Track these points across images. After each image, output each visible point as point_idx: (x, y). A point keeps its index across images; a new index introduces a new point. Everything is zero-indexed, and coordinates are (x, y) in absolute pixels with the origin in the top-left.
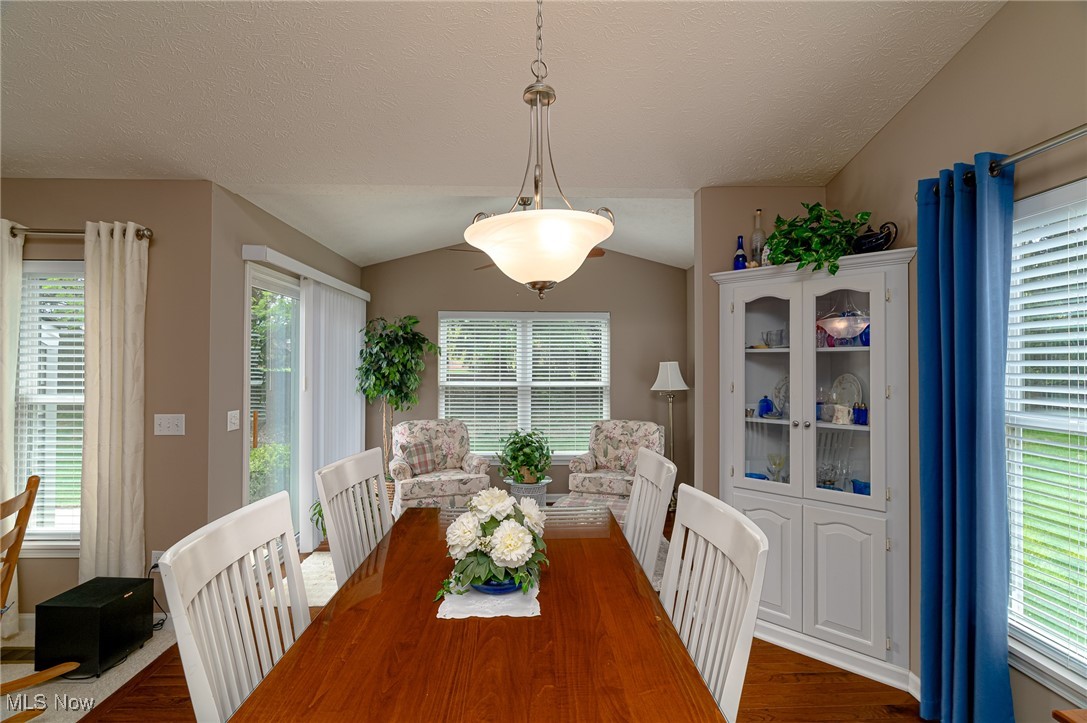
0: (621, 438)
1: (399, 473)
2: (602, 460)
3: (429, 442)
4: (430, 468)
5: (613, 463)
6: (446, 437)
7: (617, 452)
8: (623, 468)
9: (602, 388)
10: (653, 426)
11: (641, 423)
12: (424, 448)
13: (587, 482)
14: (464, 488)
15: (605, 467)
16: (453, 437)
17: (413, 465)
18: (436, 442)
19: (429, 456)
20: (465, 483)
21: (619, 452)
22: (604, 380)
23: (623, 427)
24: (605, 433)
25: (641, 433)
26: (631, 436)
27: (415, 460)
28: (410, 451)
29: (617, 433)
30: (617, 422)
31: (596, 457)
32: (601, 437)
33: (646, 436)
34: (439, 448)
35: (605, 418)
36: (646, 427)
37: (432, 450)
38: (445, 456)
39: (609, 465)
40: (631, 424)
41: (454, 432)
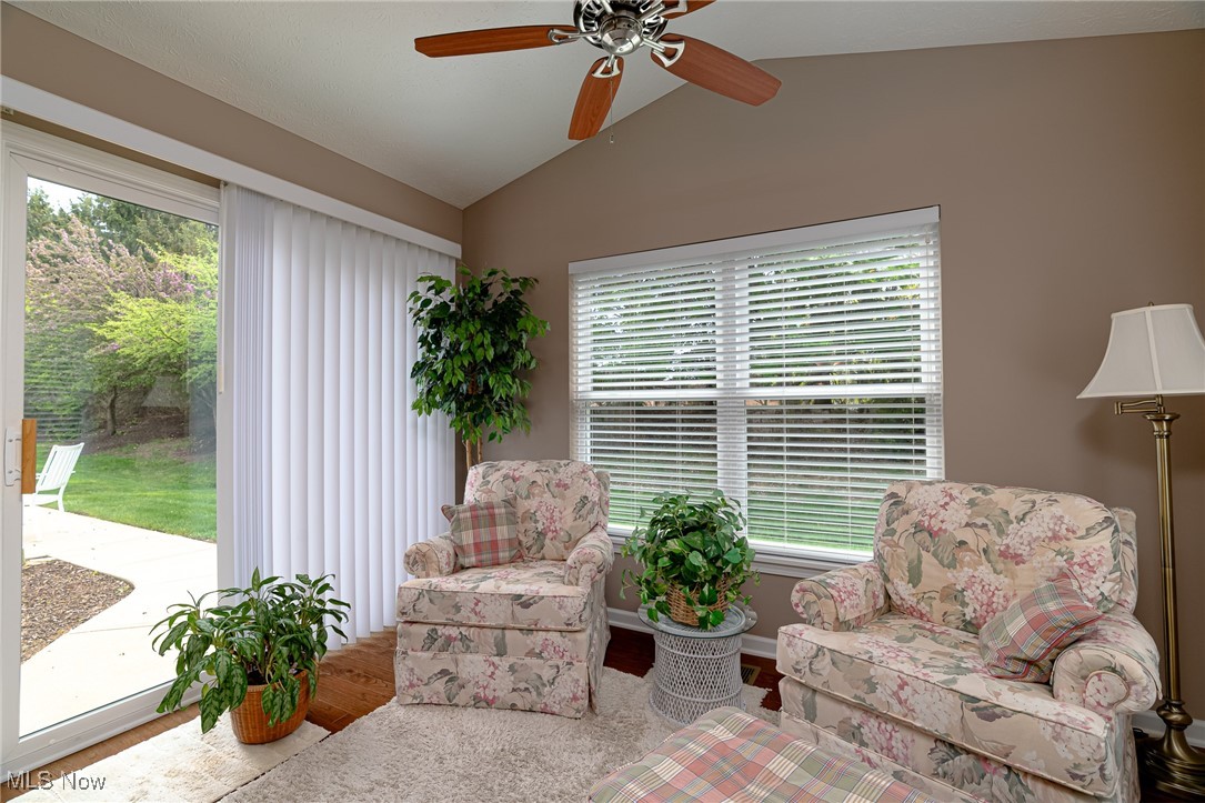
0: (962, 535)
1: (415, 562)
2: (903, 590)
3: (509, 503)
4: (504, 555)
5: (938, 607)
6: (547, 496)
7: (950, 575)
8: (971, 626)
9: (921, 400)
10: (1083, 510)
11: (1039, 497)
12: (492, 516)
13: (824, 664)
14: (526, 617)
15: (911, 612)
16: (563, 497)
17: (461, 548)
18: (524, 505)
19: (503, 532)
20: (526, 605)
21: (960, 577)
22: (928, 379)
23: (972, 503)
24: (915, 516)
25: (1037, 527)
26: (1001, 532)
27: (468, 538)
28: (458, 520)
29: (953, 520)
30: (956, 489)
31: (886, 579)
32: (902, 525)
33: (1055, 537)
34: (530, 516)
35: (931, 475)
36: (1057, 510)
37: (512, 519)
38: (541, 534)
39: (923, 607)
40: (1002, 496)
41: (566, 487)
